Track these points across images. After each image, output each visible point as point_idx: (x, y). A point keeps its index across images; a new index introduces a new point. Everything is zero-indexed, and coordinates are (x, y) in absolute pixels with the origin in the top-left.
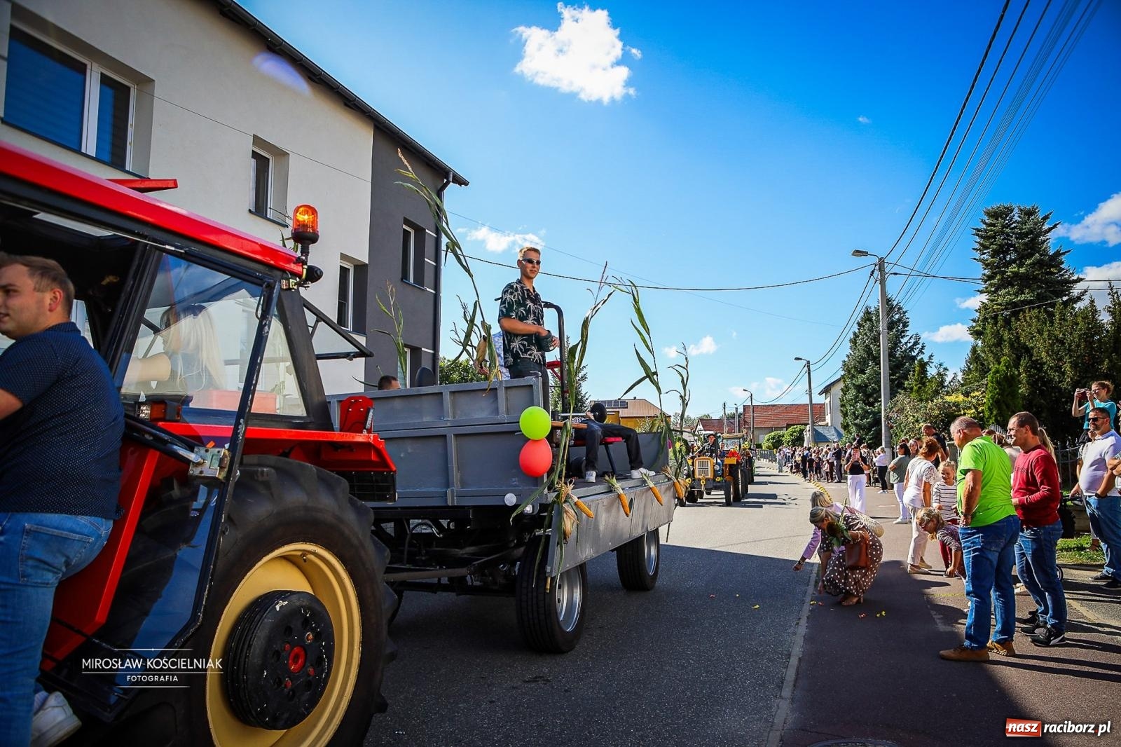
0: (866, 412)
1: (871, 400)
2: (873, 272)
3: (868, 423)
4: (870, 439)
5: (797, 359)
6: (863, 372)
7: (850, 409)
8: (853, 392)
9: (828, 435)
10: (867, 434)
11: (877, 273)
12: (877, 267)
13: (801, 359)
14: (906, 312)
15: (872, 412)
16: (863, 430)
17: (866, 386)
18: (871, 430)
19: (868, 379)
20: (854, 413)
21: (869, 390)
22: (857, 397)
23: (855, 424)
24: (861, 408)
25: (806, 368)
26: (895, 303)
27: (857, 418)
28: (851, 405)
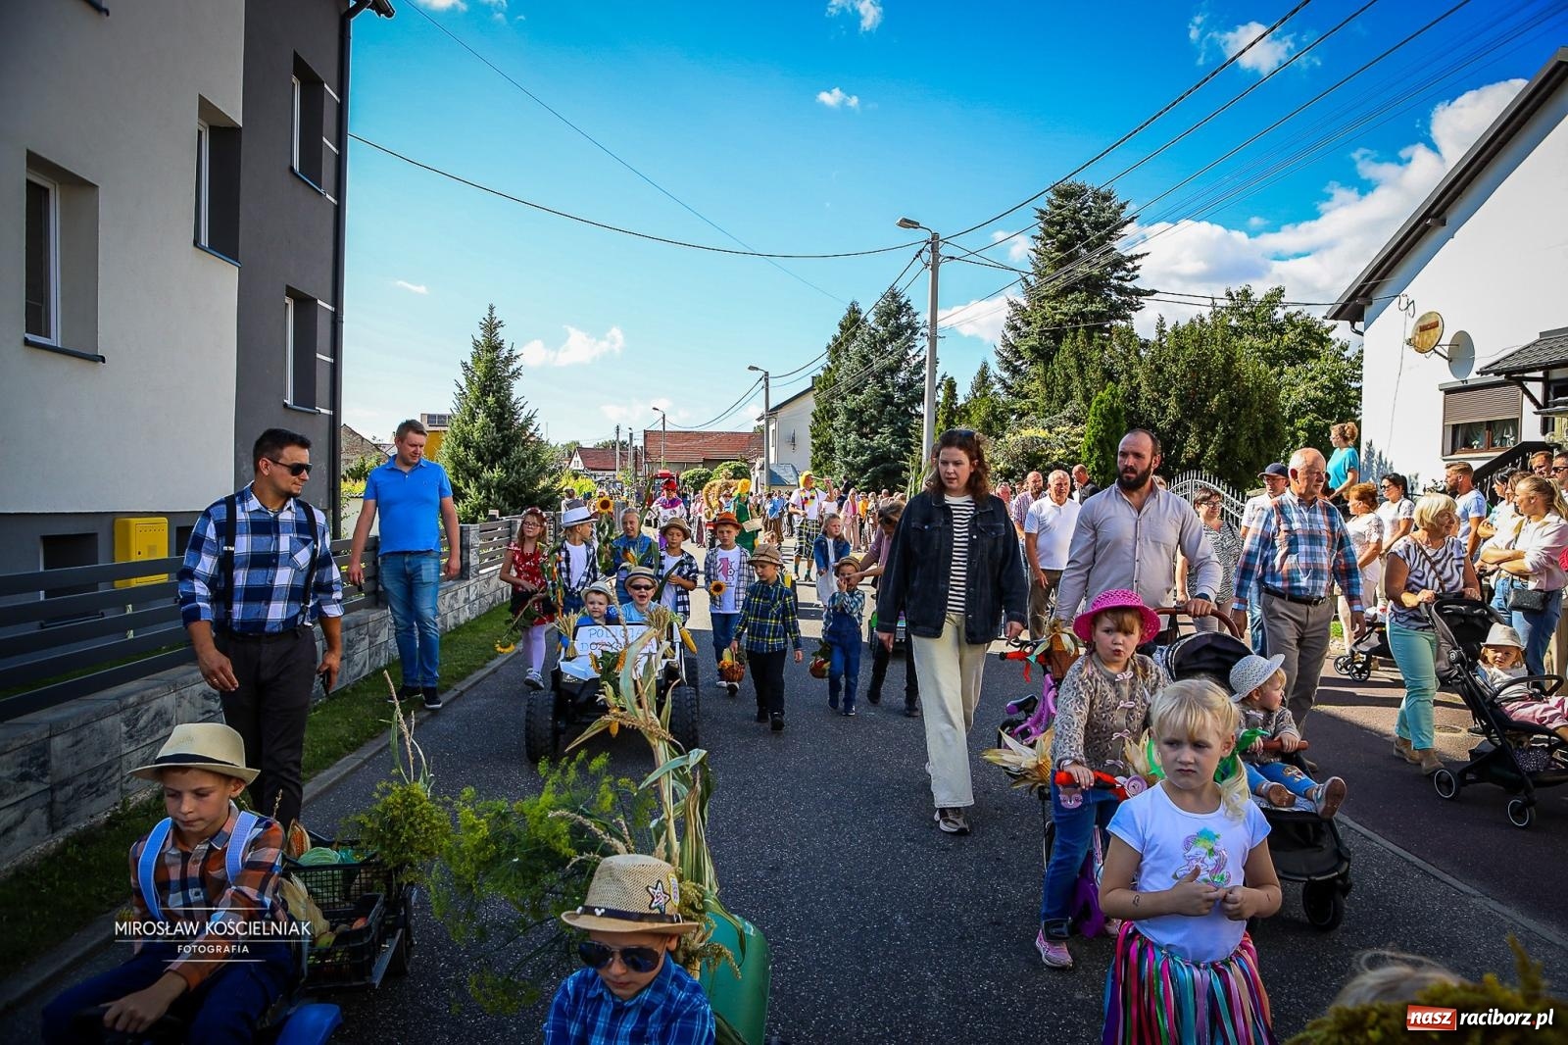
0: (862, 446)
1: (866, 430)
2: (921, 252)
3: (864, 462)
4: (865, 484)
5: (751, 368)
6: (857, 391)
7: (838, 443)
8: (842, 418)
9: (783, 476)
10: (860, 476)
11: (927, 256)
12: (929, 247)
13: (757, 369)
14: (917, 314)
15: (870, 447)
16: (856, 471)
17: (862, 412)
18: (864, 471)
19: (864, 402)
20: (844, 447)
21: (866, 417)
22: (848, 425)
23: (846, 463)
24: (855, 440)
25: (763, 382)
26: (903, 301)
27: (847, 454)
28: (840, 437)
